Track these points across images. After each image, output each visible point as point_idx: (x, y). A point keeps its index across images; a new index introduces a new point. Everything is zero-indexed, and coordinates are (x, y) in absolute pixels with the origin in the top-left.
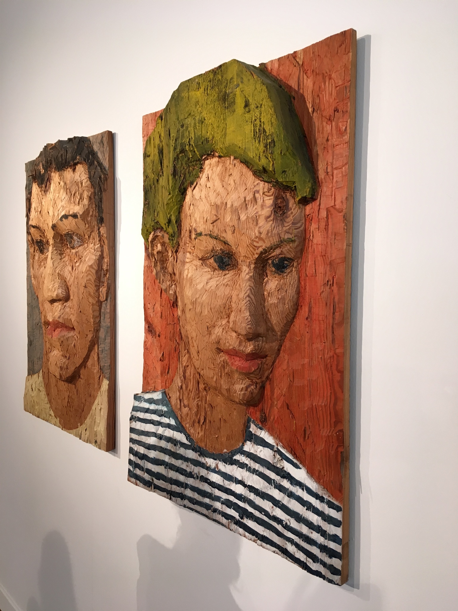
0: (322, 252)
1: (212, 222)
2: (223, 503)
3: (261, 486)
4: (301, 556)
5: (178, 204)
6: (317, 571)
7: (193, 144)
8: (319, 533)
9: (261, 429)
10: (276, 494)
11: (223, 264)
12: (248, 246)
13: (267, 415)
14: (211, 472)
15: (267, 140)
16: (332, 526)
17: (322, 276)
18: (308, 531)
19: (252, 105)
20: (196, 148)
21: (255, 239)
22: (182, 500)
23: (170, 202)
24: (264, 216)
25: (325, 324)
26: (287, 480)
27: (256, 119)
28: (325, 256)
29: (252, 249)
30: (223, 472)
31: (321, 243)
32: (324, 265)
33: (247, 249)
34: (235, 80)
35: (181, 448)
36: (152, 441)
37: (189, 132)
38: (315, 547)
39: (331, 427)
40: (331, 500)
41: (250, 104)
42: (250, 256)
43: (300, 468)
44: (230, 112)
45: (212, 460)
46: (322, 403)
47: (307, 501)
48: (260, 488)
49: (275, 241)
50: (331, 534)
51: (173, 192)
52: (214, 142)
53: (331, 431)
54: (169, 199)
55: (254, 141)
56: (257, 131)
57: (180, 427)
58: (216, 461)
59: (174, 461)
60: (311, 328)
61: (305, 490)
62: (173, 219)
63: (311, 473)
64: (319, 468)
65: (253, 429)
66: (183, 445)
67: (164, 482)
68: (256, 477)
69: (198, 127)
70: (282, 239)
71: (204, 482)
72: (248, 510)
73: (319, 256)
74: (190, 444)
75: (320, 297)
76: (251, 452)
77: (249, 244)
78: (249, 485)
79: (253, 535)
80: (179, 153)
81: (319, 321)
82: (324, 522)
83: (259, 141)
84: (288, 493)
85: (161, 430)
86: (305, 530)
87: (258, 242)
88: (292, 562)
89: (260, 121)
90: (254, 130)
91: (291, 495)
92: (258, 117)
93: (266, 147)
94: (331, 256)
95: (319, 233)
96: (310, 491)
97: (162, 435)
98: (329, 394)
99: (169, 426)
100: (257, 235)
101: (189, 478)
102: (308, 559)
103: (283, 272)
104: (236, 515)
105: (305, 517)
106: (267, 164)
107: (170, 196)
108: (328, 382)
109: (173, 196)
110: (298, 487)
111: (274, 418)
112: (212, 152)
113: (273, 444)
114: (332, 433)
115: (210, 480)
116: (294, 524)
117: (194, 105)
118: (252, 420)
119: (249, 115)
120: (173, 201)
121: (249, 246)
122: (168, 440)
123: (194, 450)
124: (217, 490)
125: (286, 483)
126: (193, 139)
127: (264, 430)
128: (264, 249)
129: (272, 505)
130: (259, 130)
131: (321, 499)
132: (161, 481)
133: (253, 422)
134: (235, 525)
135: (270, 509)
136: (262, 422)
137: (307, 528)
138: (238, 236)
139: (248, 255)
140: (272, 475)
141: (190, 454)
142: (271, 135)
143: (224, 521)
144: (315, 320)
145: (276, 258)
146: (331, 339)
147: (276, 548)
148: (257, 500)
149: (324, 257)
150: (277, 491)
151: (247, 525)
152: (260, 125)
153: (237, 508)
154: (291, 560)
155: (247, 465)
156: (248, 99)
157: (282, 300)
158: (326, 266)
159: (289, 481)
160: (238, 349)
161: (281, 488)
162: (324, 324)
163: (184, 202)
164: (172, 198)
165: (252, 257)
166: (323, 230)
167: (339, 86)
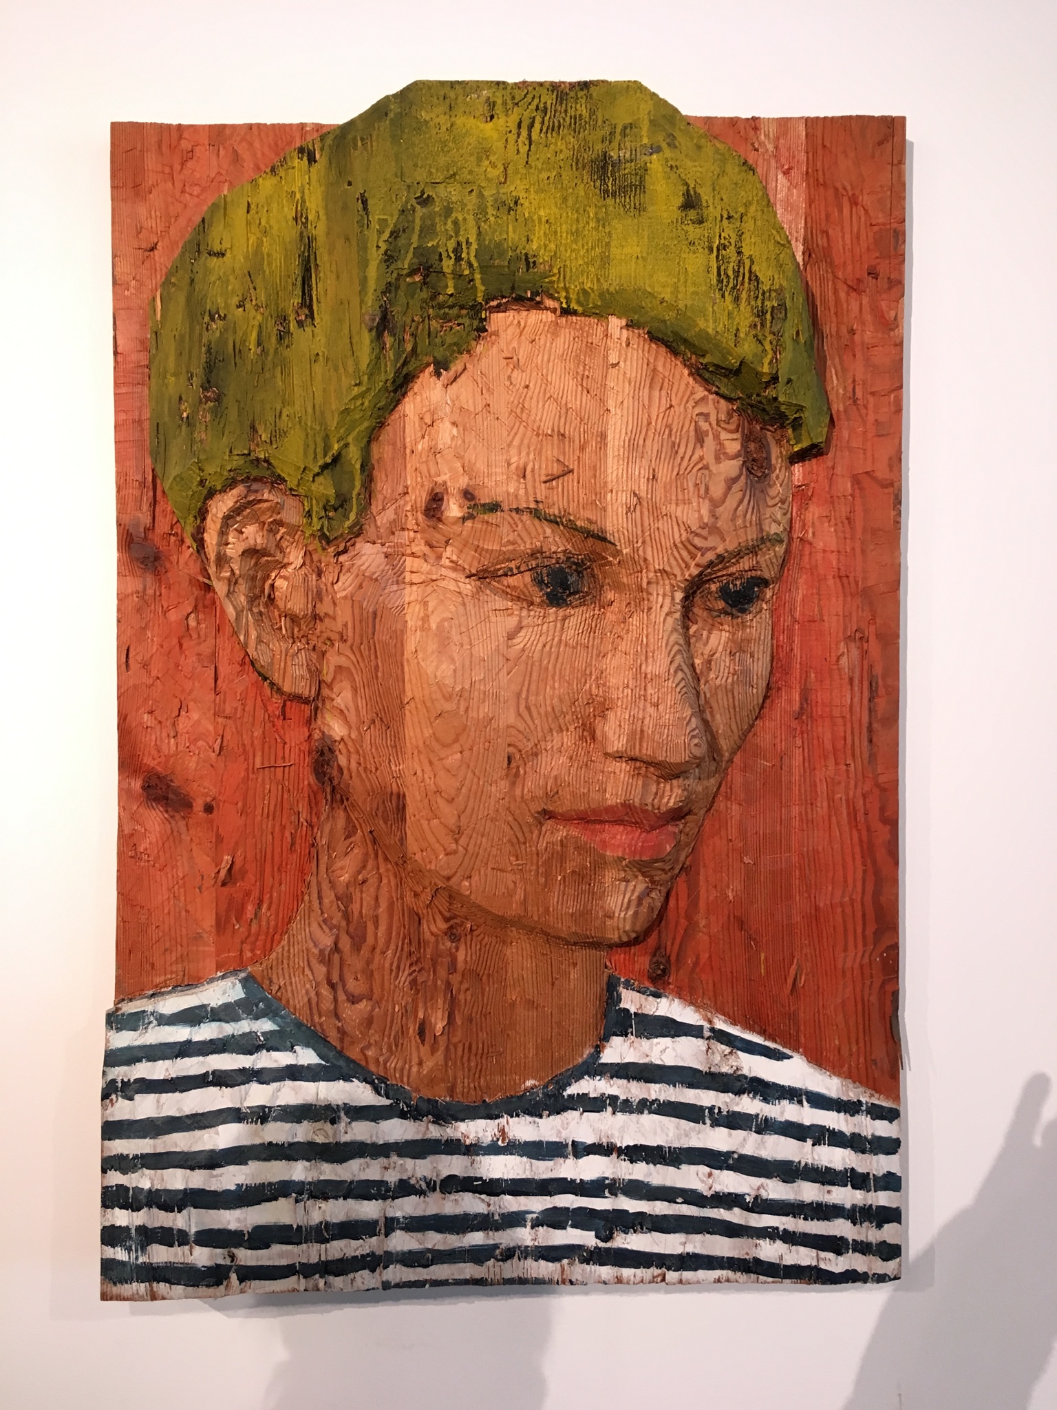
0: (839, 569)
1: (544, 478)
2: (536, 1224)
3: (671, 1135)
4: (803, 1256)
5: (374, 415)
6: (847, 1270)
7: (473, 259)
8: (846, 1186)
9: (657, 995)
10: (720, 1139)
11: (565, 589)
12: (675, 545)
13: (673, 958)
14: (483, 1155)
15: (763, 300)
16: (882, 1157)
17: (838, 620)
18: (820, 1191)
19: (711, 208)
20: (481, 273)
21: (699, 531)
22: (373, 1271)
23: (355, 408)
24: (722, 477)
25: (849, 725)
26: (751, 1095)
27: (727, 244)
28: (847, 577)
29: (685, 554)
30: (526, 1143)
31: (835, 549)
32: (845, 596)
33: (672, 553)
34: (644, 132)
35: (354, 1124)
36: (226, 1136)
37: (456, 223)
38: (840, 1221)
39: (865, 945)
40: (877, 1102)
41: (704, 204)
42: (677, 571)
43: (790, 1057)
44: (624, 206)
45: (481, 1123)
46: (843, 897)
47: (812, 1126)
48: (667, 1142)
49: (749, 538)
50: (881, 1174)
51: (369, 379)
52: (555, 271)
53: (867, 955)
54: (355, 398)
55: (718, 295)
56: (730, 273)
57: (341, 1063)
58: (497, 1121)
59: (329, 1172)
60: (810, 736)
61: (805, 1103)
62: (354, 455)
63: (817, 1059)
64: (837, 1042)
65: (631, 1001)
66: (359, 1113)
67: (289, 1247)
68: (648, 1119)
69: (492, 219)
70: (764, 534)
71: (457, 1192)
72: (627, 1211)
73: (831, 577)
74: (388, 1102)
75: (835, 667)
76: (626, 1060)
77: (682, 542)
78: (628, 1147)
79: (648, 1266)
80: (405, 272)
81: (832, 717)
82: (861, 1155)
83: (737, 299)
84: (757, 1124)
85: (257, 1095)
86: (809, 1192)
87: (706, 539)
88: (773, 1282)
89: (739, 253)
90: (719, 268)
91: (765, 1126)
92: (733, 241)
93: (761, 314)
94: (864, 579)
95: (830, 526)
96: (819, 1101)
97: (270, 1108)
98: (859, 874)
99: (293, 1073)
100: (706, 520)
101: (398, 1201)
102: (823, 1254)
103: (743, 611)
104: (588, 1239)
105: (810, 1162)
106: (755, 355)
107: (356, 391)
108: (857, 849)
109: (368, 390)
110: (785, 1102)
111: (698, 958)
112: (538, 294)
113: (699, 1023)
114: (870, 956)
115: (481, 1179)
116: (775, 1190)
117: (471, 155)
118: (622, 980)
119: (698, 230)
120: (363, 404)
121: (679, 545)
122: (297, 1114)
123: (412, 1113)
124: (508, 1197)
125: (749, 1105)
126: (474, 246)
127: (666, 996)
128: (719, 556)
129: (707, 1169)
130: (736, 273)
131: (850, 1108)
132: (276, 1248)
133: (628, 985)
134: (585, 1265)
135: (703, 1181)
136: (654, 979)
137: (817, 1185)
138: (646, 519)
139: (671, 567)
140: (705, 1098)
141: (396, 1130)
142: (775, 291)
143: (545, 1269)
144: (821, 717)
145: (736, 578)
146: (866, 755)
147: (722, 1268)
148: (654, 1174)
149: (845, 580)
150: (723, 1131)
151: (627, 1250)
152: (740, 263)
153: (583, 1219)
154: (770, 1279)
155: (614, 1098)
156: (695, 192)
157: (743, 676)
158: (849, 598)
159: (758, 1097)
160: (641, 804)
161: (734, 1121)
162: (845, 725)
163: (395, 416)
164: (362, 395)
165: (683, 574)
166: (842, 522)
167: (878, 224)
